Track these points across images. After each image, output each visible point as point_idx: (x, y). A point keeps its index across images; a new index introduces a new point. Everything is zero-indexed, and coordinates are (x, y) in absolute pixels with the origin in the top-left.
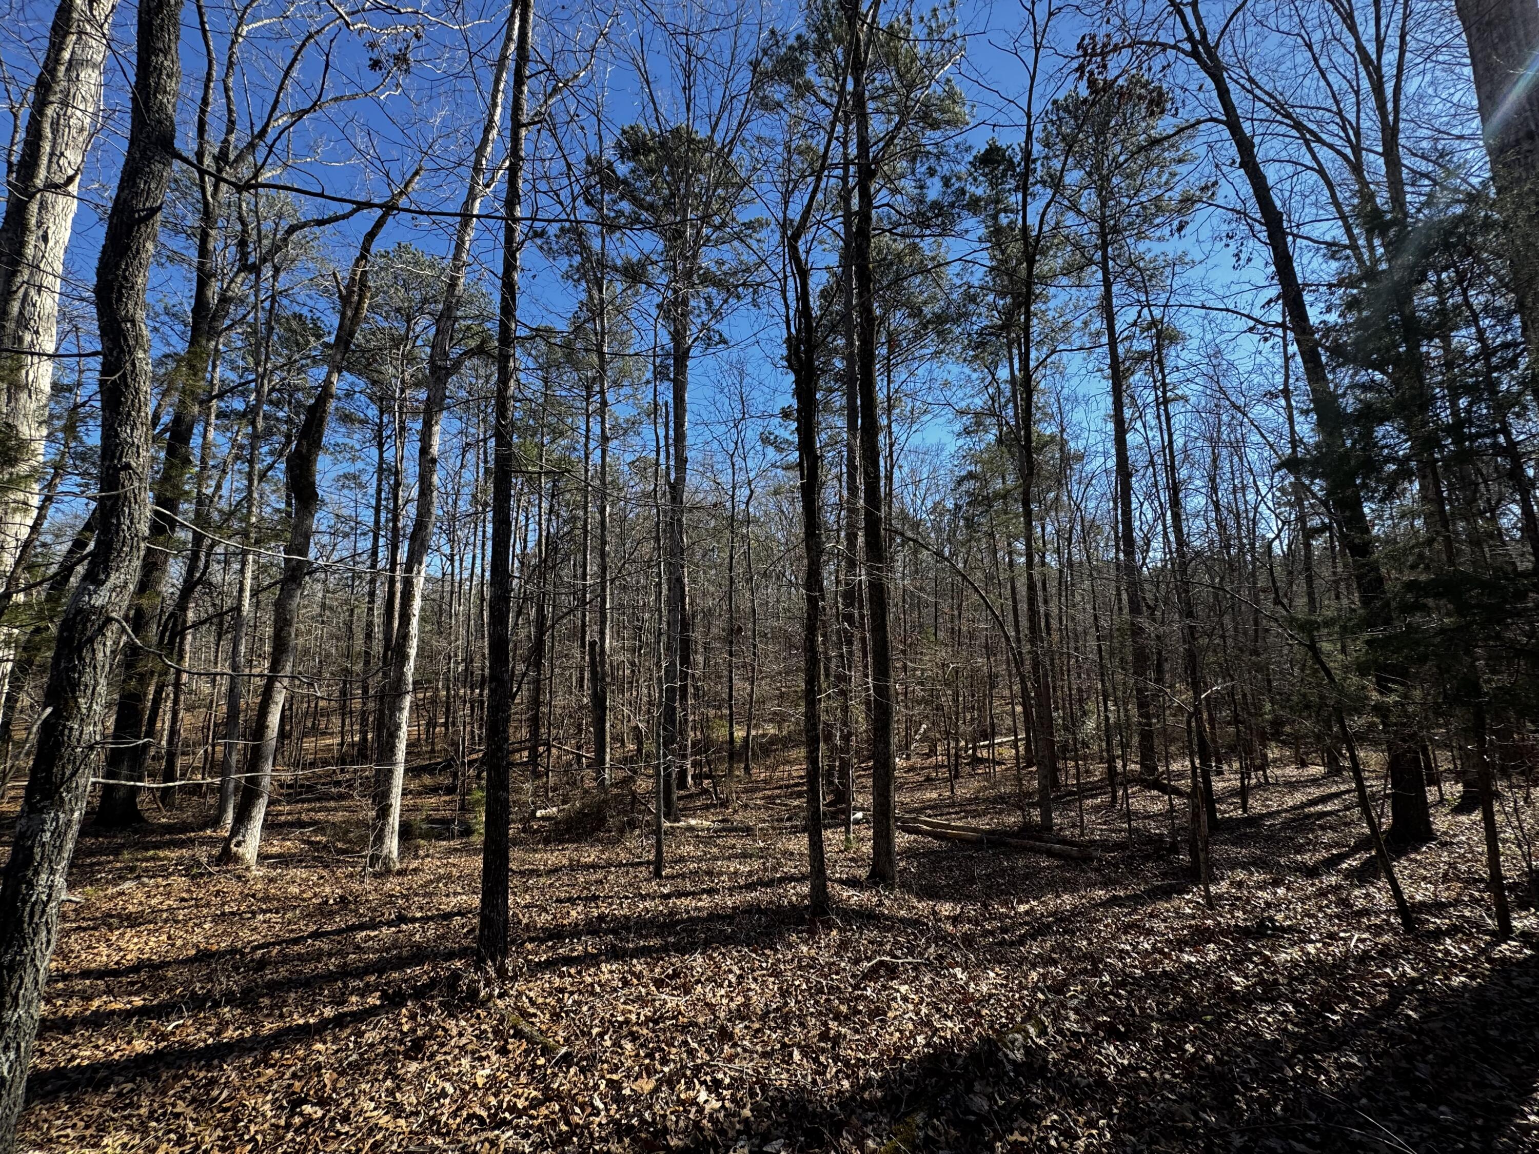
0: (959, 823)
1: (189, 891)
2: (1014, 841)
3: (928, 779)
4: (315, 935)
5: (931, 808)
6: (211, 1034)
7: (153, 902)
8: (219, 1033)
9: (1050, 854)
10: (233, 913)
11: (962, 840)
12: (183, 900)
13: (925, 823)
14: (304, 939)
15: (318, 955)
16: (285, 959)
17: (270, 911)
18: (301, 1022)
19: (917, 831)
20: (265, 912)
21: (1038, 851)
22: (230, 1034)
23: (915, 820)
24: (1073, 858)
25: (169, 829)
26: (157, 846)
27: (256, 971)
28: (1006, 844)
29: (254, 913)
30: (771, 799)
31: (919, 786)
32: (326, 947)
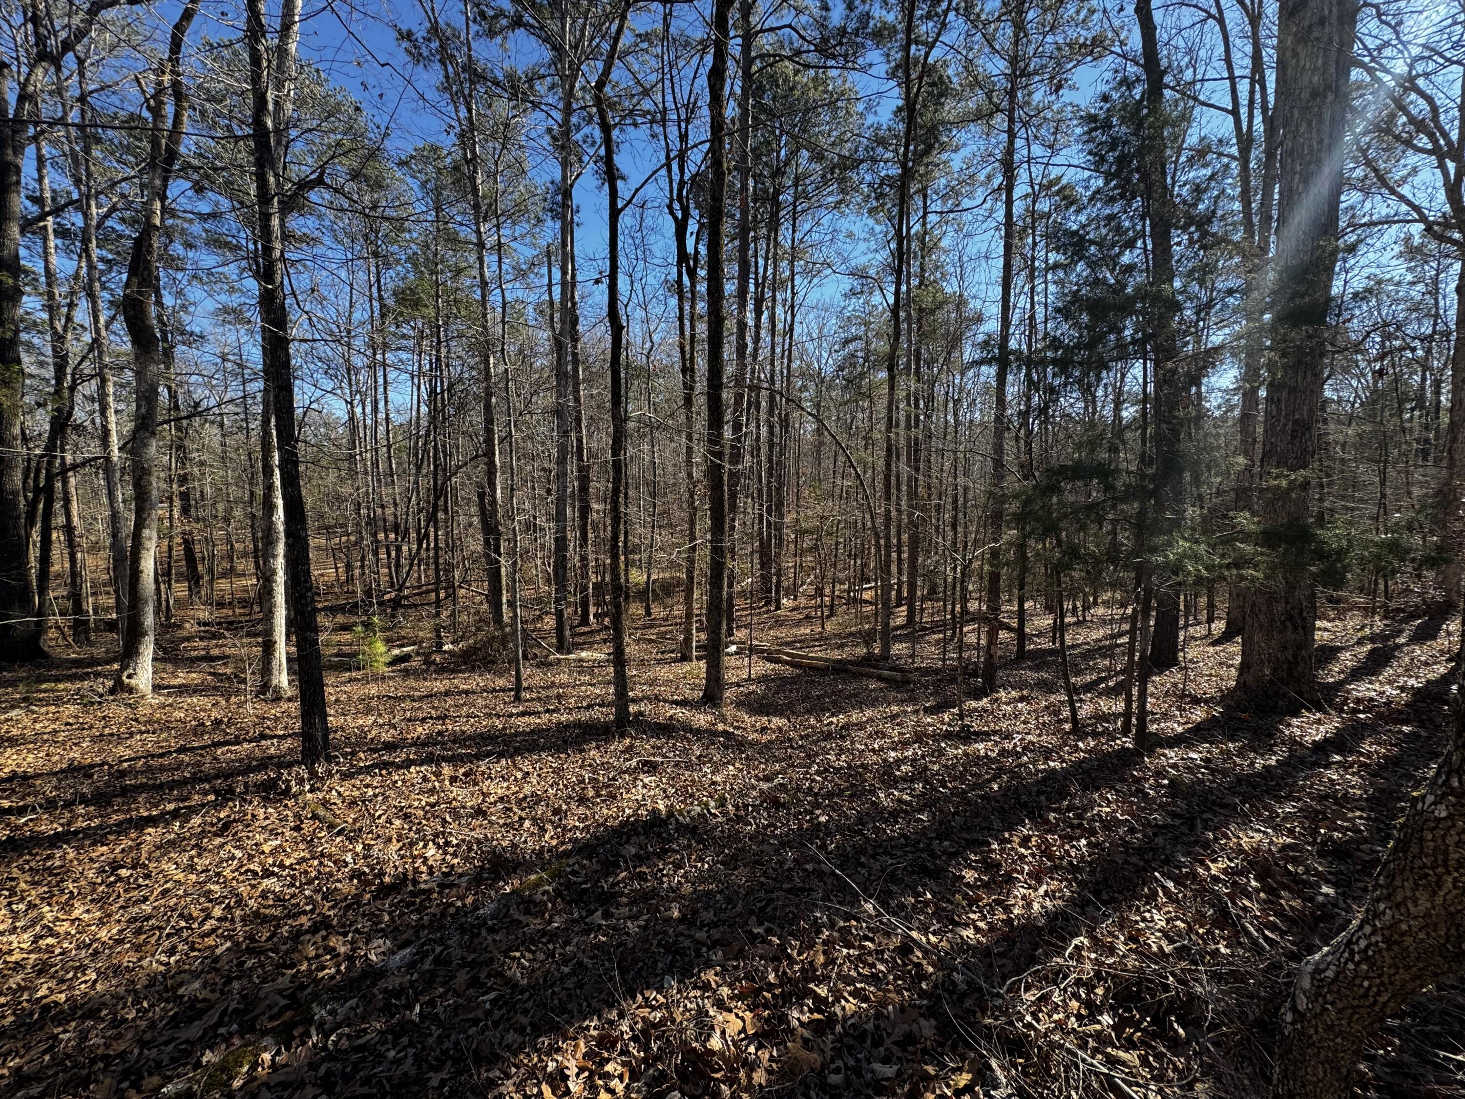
0: (820, 654)
1: (77, 717)
2: (853, 668)
3: (808, 617)
4: (182, 750)
5: (800, 641)
6: (62, 825)
7: (38, 726)
8: (69, 824)
9: (880, 678)
10: (112, 735)
11: (812, 668)
12: (67, 724)
13: (788, 654)
14: (170, 753)
15: (179, 766)
16: (149, 769)
17: (148, 732)
18: (145, 814)
19: (777, 661)
20: (142, 733)
21: (870, 676)
22: (81, 824)
23: (779, 652)
24: (896, 682)
25: (77, 663)
26: (58, 680)
27: (117, 778)
28: (847, 671)
29: (132, 734)
30: (662, 636)
31: (798, 623)
32: (187, 759)
